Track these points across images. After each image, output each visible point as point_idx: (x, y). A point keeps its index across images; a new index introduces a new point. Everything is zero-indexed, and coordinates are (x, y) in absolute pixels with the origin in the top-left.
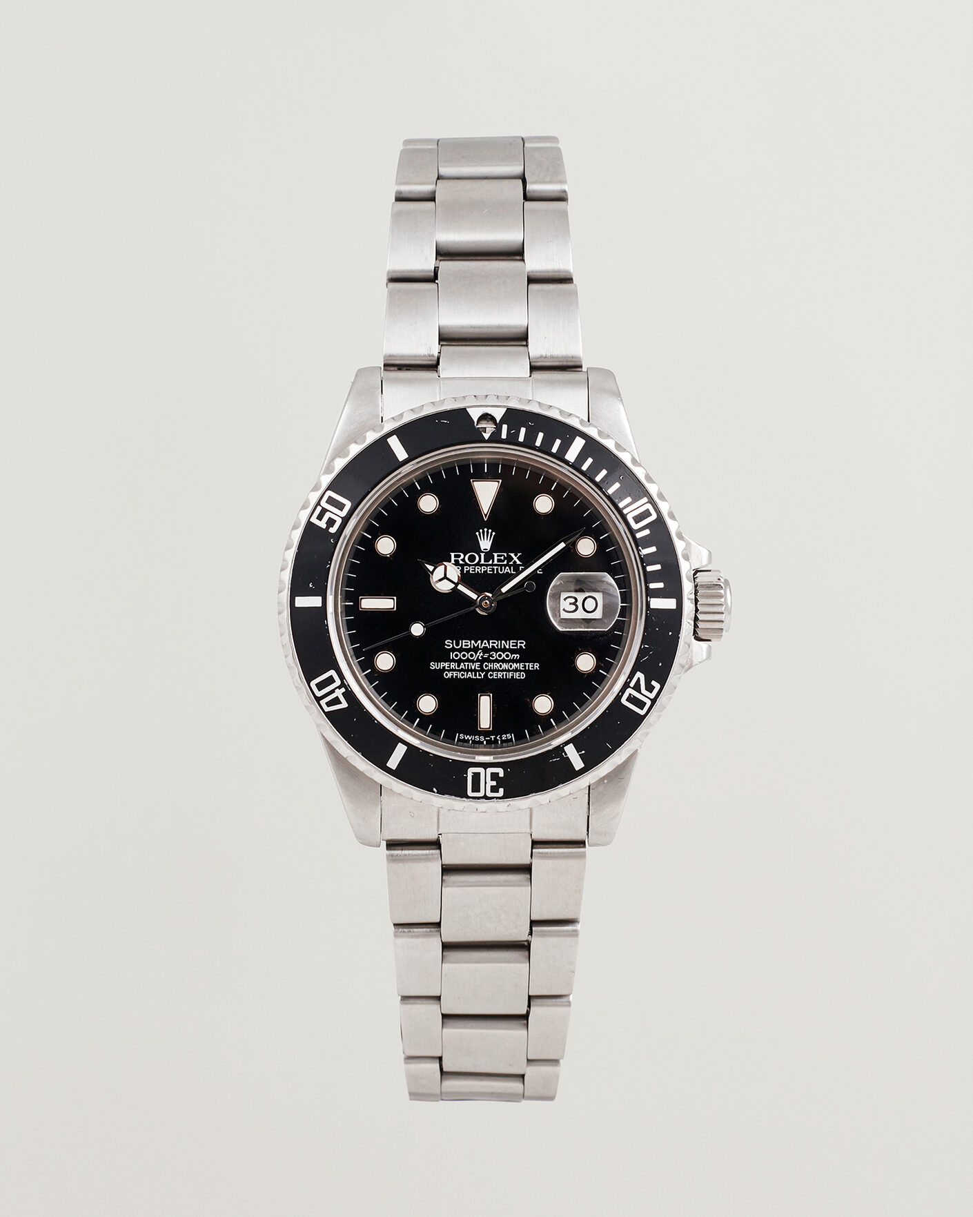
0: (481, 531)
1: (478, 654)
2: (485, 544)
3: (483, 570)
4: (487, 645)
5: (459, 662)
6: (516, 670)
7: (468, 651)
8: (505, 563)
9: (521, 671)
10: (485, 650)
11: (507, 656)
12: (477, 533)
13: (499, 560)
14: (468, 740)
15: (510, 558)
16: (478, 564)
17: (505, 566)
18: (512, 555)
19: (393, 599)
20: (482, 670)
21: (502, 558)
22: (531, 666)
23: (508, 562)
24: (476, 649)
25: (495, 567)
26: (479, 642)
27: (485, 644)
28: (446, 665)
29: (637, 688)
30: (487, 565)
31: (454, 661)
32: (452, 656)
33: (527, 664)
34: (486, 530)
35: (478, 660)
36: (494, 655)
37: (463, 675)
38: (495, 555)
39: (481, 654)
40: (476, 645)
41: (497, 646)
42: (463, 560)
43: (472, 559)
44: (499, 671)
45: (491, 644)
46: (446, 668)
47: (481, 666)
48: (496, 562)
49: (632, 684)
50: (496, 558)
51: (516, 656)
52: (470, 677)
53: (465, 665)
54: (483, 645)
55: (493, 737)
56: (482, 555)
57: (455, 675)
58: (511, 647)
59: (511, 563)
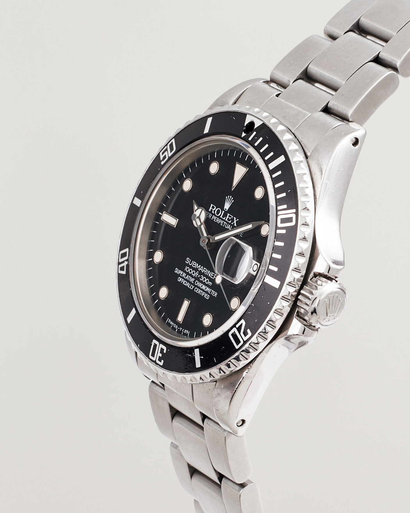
0: (229, 196)
1: (196, 274)
2: (227, 206)
3: (219, 222)
4: (202, 270)
5: (187, 274)
6: (207, 292)
7: (193, 269)
8: (230, 222)
9: (208, 294)
10: (200, 273)
11: (207, 281)
12: (227, 197)
13: (228, 219)
14: (171, 325)
15: (233, 220)
16: (219, 217)
17: (230, 224)
18: (235, 218)
19: (177, 220)
20: (194, 285)
21: (230, 218)
22: (213, 293)
23: (231, 222)
24: (196, 270)
25: (225, 223)
26: (200, 266)
27: (201, 269)
28: (182, 272)
29: (239, 329)
30: (222, 220)
31: (185, 272)
32: (186, 268)
33: (213, 291)
34: (231, 197)
35: (194, 278)
36: (202, 278)
37: (185, 283)
38: (228, 215)
39: (197, 274)
40: (198, 267)
41: (206, 272)
42: (214, 211)
43: (218, 212)
44: (200, 288)
45: (204, 270)
46: (181, 275)
47: (194, 282)
48: (226, 220)
49: (237, 326)
50: (228, 217)
51: (211, 283)
52: (187, 286)
53: (188, 277)
54: (200, 269)
55: (181, 329)
56: (223, 212)
57: (182, 281)
58: (211, 277)
59: (232, 224)
